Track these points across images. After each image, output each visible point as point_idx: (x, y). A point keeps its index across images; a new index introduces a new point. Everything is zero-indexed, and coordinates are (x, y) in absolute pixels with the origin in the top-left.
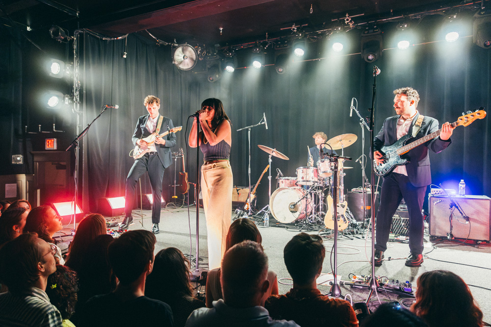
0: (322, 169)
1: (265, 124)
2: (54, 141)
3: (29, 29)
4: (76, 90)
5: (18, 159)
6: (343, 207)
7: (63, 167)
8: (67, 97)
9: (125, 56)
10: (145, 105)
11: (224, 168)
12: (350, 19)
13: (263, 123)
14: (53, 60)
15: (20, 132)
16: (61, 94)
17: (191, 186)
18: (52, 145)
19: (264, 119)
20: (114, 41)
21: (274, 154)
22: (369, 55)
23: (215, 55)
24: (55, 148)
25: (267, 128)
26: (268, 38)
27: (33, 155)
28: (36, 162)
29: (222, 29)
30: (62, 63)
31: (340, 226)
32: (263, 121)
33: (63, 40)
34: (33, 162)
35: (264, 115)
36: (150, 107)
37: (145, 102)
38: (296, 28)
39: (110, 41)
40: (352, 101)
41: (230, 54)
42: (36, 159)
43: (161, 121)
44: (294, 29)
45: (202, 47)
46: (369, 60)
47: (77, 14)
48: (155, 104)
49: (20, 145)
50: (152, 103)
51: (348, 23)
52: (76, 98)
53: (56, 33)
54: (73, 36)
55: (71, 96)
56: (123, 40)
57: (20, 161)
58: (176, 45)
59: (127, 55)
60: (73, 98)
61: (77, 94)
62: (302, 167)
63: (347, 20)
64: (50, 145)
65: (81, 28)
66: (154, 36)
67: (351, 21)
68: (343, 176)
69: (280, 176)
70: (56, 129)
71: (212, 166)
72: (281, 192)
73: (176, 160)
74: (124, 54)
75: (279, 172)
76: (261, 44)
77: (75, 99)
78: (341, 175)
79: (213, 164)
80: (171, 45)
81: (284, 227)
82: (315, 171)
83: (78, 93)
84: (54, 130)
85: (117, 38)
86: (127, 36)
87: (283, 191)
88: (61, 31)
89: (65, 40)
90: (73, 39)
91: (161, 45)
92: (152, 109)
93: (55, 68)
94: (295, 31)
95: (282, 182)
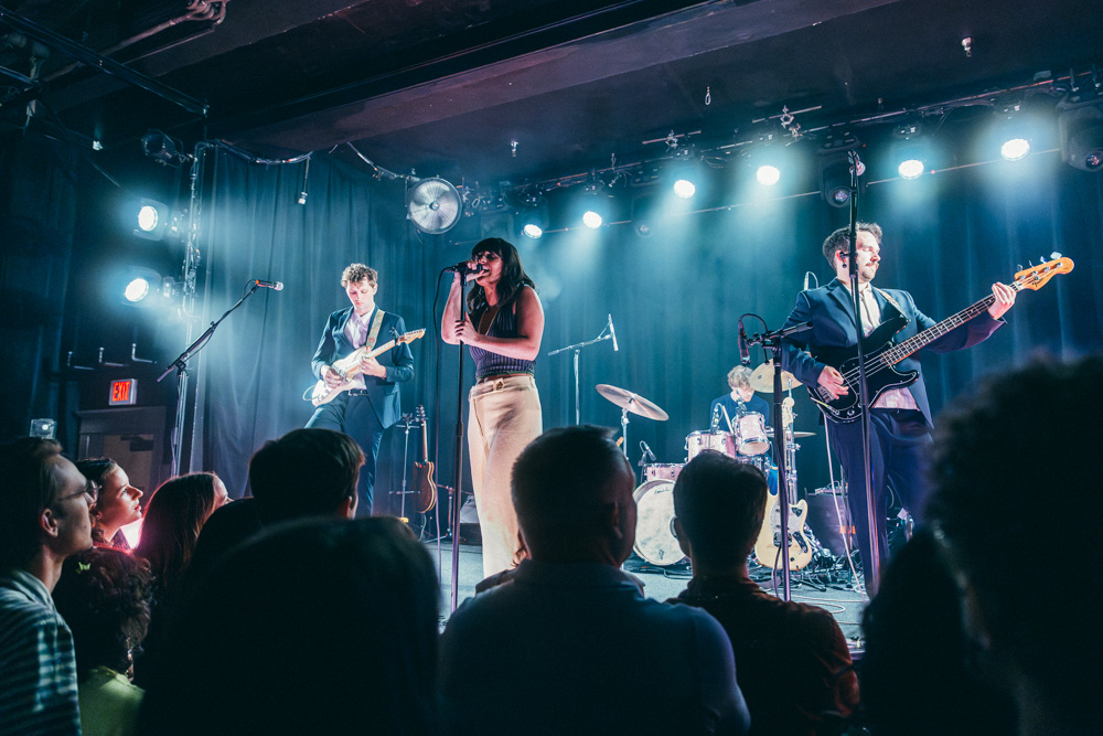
0: (746, 435)
1: (611, 340)
2: (130, 386)
3: (96, 146)
4: (190, 268)
5: (45, 427)
6: (798, 513)
7: (147, 446)
8: (168, 281)
9: (302, 201)
10: (343, 284)
11: (521, 390)
12: (792, 118)
13: (607, 337)
14: (143, 200)
15: (56, 368)
16: (156, 274)
17: (442, 494)
18: (125, 394)
19: (609, 328)
20: (280, 165)
21: (633, 408)
22: (838, 192)
23: (500, 203)
24: (131, 402)
25: (616, 349)
26: (615, 165)
27: (79, 420)
28: (86, 434)
29: (516, 143)
30: (165, 209)
31: (792, 559)
32: (608, 332)
33: (168, 160)
34: (78, 435)
35: (610, 319)
36: (355, 289)
37: (344, 277)
38: (676, 140)
39: (272, 167)
40: (807, 280)
41: (534, 199)
42: (85, 428)
43: (378, 321)
44: (671, 142)
45: (472, 186)
46: (838, 202)
47: (205, 111)
48: (365, 281)
49: (53, 396)
50: (360, 279)
51: (787, 126)
52: (188, 287)
53: (156, 146)
54: (193, 154)
55: (177, 280)
56: (302, 164)
57: (47, 433)
58: (417, 179)
59: (307, 199)
60: (182, 286)
61: (190, 276)
62: (697, 432)
63: (786, 119)
64: (119, 395)
65: (211, 137)
66: (369, 159)
67: (793, 124)
68: (794, 451)
69: (649, 461)
70: (136, 356)
71: (495, 387)
72: (651, 492)
73: (407, 432)
74: (301, 196)
75: (645, 449)
76: (602, 177)
77: (185, 288)
78: (791, 447)
79: (498, 381)
80: (404, 179)
81: (661, 573)
82: (729, 440)
83: (193, 274)
84: (133, 358)
85: (287, 159)
86: (308, 156)
87: (656, 488)
88: (167, 143)
89: (175, 160)
90: (192, 160)
91: (382, 177)
92: (359, 292)
93: (147, 218)
94: (675, 145)
95: (654, 473)
